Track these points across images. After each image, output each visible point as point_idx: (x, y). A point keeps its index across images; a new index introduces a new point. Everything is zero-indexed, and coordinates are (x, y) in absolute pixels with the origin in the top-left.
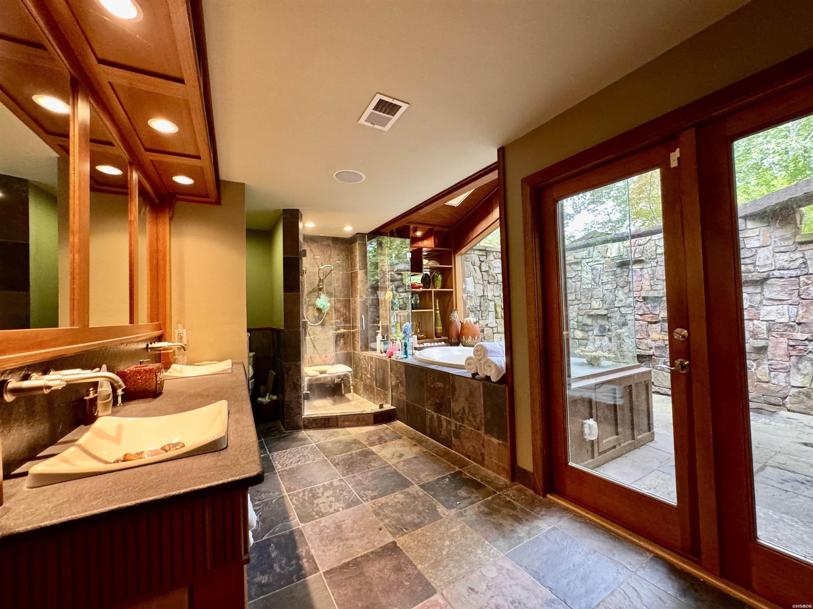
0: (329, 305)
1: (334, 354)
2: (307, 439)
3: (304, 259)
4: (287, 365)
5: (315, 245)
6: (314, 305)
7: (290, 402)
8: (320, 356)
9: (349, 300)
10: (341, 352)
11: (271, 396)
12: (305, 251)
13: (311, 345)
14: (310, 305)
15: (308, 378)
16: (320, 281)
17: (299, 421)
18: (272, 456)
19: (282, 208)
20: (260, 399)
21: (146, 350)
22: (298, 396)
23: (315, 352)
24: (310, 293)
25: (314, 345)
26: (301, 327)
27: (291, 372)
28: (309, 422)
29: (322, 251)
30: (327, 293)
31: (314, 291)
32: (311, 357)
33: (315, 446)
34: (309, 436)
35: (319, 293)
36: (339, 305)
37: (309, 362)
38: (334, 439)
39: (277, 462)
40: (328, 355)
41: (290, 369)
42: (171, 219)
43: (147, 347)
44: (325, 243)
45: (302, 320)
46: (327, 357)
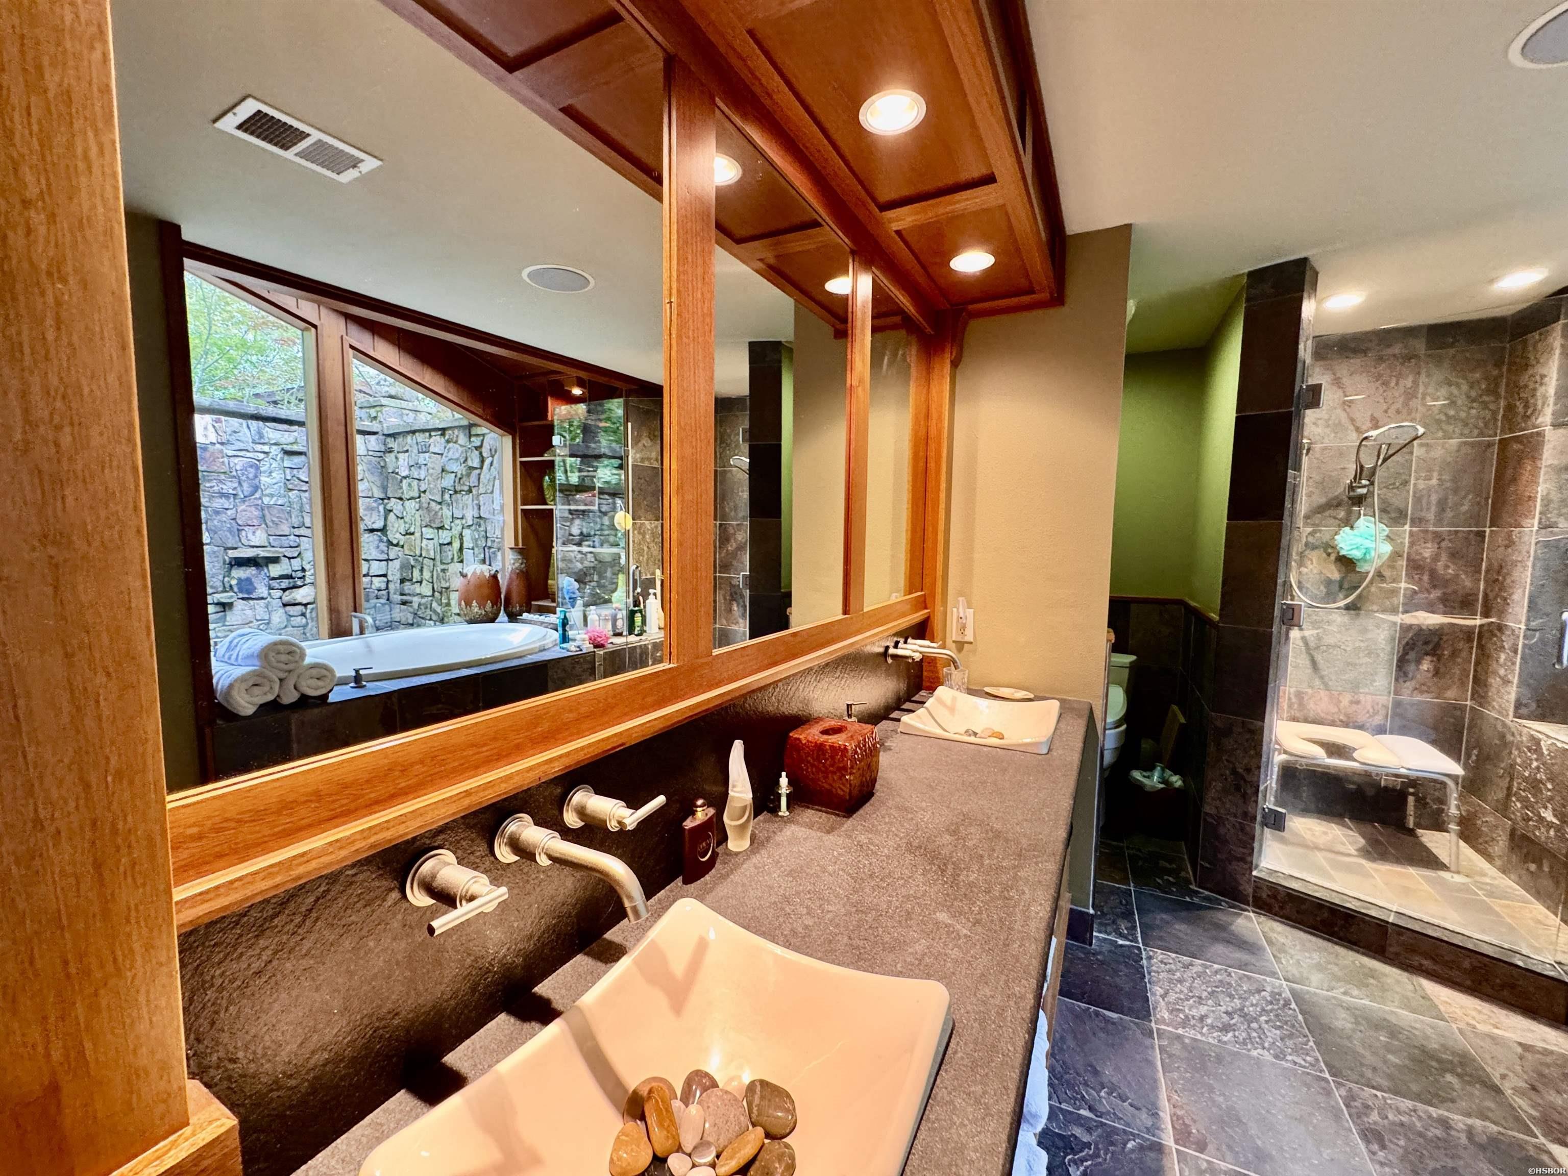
0: (1387, 549)
1: (1386, 700)
2: (1261, 949)
3: (1310, 415)
4: (1219, 720)
5: (1356, 362)
6: (1329, 548)
7: (1220, 820)
8: (1331, 697)
9: (1481, 535)
10: (1418, 698)
11: (1168, 772)
12: (1316, 390)
13: (1304, 661)
14: (1314, 548)
15: (1284, 757)
16: (1360, 471)
17: (1242, 880)
18: (1150, 958)
19: (1246, 271)
20: (1137, 775)
21: (883, 659)
22: (1245, 814)
23: (1317, 682)
24: (1320, 509)
25: (1314, 663)
26: (1277, 621)
27: (1229, 743)
28: (1274, 897)
29: (1378, 377)
30: (1383, 511)
31: (1333, 504)
32: (1299, 695)
33: (1287, 994)
34: (1270, 942)
35: (1349, 513)
36: (1427, 551)
37: (1290, 706)
38: (1362, 1001)
39: (1160, 991)
40: (1361, 697)
41: (1227, 732)
42: (955, 364)
43: (885, 654)
44: (1397, 349)
45: (1281, 602)
46: (1358, 702)
